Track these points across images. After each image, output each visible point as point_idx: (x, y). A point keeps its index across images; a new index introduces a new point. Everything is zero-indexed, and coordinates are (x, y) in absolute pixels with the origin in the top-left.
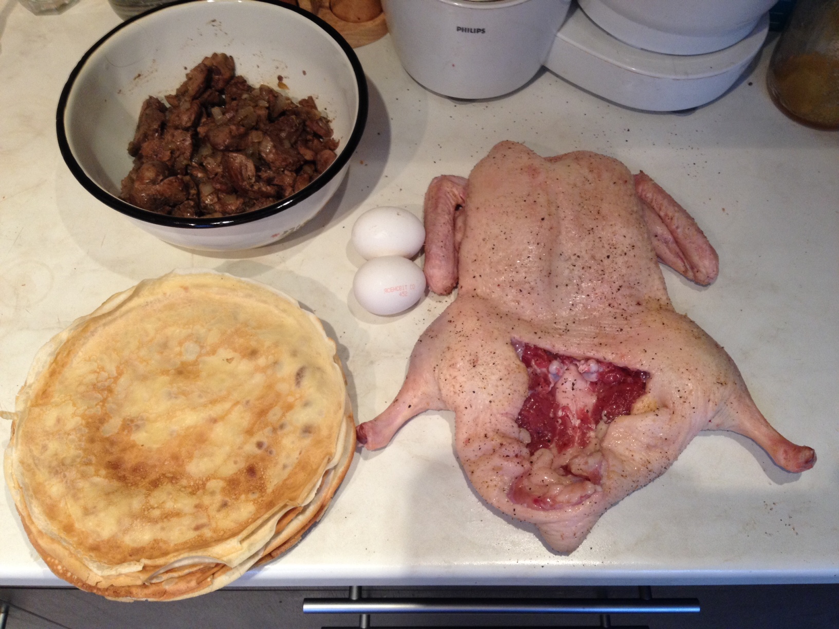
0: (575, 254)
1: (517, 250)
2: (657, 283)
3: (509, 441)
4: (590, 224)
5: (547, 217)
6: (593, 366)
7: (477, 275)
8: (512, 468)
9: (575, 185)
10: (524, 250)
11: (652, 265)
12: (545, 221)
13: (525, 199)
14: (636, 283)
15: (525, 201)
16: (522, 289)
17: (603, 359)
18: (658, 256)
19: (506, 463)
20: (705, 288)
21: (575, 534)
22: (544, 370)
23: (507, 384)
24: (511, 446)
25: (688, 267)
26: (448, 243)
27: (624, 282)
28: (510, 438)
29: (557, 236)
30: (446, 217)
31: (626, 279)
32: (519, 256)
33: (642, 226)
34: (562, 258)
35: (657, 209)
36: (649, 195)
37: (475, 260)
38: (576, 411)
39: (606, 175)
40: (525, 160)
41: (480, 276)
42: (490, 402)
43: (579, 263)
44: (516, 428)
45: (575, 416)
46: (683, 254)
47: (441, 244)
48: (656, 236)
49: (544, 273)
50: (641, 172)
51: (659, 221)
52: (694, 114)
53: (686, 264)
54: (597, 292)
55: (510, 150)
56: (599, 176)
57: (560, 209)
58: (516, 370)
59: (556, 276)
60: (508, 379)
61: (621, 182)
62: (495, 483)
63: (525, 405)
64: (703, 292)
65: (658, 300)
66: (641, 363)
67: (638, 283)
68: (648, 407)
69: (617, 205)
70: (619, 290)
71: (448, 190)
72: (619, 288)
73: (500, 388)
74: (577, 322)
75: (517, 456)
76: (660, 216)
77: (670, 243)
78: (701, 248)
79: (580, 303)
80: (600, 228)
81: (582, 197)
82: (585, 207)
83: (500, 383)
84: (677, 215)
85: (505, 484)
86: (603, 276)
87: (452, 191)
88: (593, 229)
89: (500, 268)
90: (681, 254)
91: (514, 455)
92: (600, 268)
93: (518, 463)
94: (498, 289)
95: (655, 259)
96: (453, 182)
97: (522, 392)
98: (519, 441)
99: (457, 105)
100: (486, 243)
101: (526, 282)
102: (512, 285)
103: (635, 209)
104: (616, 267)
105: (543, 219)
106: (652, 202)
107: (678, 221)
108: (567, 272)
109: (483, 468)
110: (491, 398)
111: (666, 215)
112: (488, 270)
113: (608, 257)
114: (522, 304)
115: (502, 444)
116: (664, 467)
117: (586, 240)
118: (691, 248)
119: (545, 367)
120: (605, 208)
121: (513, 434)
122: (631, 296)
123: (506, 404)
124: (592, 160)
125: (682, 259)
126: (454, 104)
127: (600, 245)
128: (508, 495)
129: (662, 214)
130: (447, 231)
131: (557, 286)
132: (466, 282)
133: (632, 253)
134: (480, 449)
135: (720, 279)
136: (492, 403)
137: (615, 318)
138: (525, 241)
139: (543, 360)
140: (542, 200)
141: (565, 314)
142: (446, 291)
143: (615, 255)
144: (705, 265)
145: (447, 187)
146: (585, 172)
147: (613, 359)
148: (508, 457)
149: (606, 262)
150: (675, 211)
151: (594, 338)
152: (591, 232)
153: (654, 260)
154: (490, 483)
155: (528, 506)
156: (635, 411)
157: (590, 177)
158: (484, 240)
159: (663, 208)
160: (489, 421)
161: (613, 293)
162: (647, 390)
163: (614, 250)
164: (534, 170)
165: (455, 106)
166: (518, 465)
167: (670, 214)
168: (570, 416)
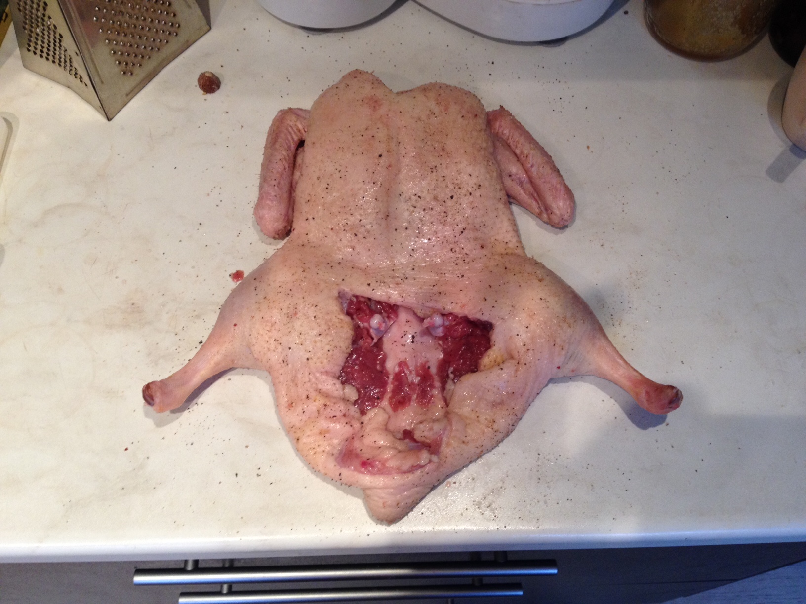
0: (416, 195)
1: (352, 190)
2: (506, 225)
3: (334, 400)
4: (433, 161)
5: (385, 154)
6: (438, 320)
7: (310, 218)
8: (339, 429)
9: (419, 119)
10: (359, 190)
11: (501, 206)
12: (383, 158)
13: (362, 133)
14: (482, 225)
15: (362, 136)
16: (356, 233)
17: (442, 309)
18: (509, 196)
19: (332, 425)
20: (562, 231)
21: (398, 504)
22: (366, 324)
23: (326, 340)
24: (337, 406)
25: (543, 208)
26: (282, 182)
27: (468, 224)
28: (334, 398)
29: (396, 175)
30: (284, 153)
31: (470, 221)
32: (354, 196)
33: (490, 164)
34: (402, 198)
35: (513, 147)
36: (506, 132)
37: (309, 201)
38: (416, 367)
39: (454, 108)
40: (368, 90)
41: (313, 218)
42: (308, 359)
43: (421, 204)
44: (339, 385)
45: (414, 372)
46: (537, 194)
47: (274, 182)
48: (510, 176)
49: (380, 216)
50: (501, 107)
51: (514, 159)
52: (564, 45)
53: (540, 205)
54: (439, 235)
55: (355, 80)
56: (446, 109)
57: (401, 145)
58: (338, 325)
59: (395, 218)
60: (328, 334)
61: (470, 115)
62: (322, 448)
63: (347, 361)
64: (560, 235)
65: (507, 243)
66: (481, 313)
67: (484, 225)
68: (495, 361)
69: (464, 141)
70: (462, 232)
71: (291, 124)
72: (462, 230)
73: (318, 345)
74: (416, 269)
75: (344, 415)
76: (516, 155)
77: (524, 183)
78: (556, 187)
79: (421, 248)
80: (444, 165)
81: (426, 132)
82: (429, 143)
83: (319, 338)
84: (532, 152)
85: (334, 447)
86: (445, 218)
87: (296, 125)
88: (436, 167)
89: (334, 210)
90: (536, 195)
91: (342, 414)
92: (444, 209)
93: (347, 423)
94: (331, 233)
95: (504, 198)
96: (298, 115)
97: (344, 348)
98: (345, 400)
99: (310, 35)
100: (320, 181)
101: (361, 226)
102: (347, 229)
103: (484, 145)
104: (460, 209)
105: (380, 156)
106: (508, 139)
107: (534, 160)
108: (407, 213)
109: (308, 433)
110: (308, 355)
111: (522, 153)
112: (321, 213)
113: (452, 197)
114: (357, 250)
115: (325, 405)
116: (511, 425)
117: (429, 178)
118: (544, 187)
119: (366, 322)
120: (450, 144)
121: (337, 392)
122: (475, 239)
123: (325, 361)
124: (442, 92)
125: (536, 200)
126: (307, 35)
127: (444, 185)
128: (336, 459)
129: (518, 151)
130: (282, 168)
131: (396, 230)
132: (299, 226)
133: (478, 193)
134: (304, 412)
135: (578, 222)
136: (310, 361)
137: (457, 264)
138: (361, 180)
139: (365, 313)
140: (381, 134)
141: (403, 260)
142: (278, 235)
143: (459, 196)
144: (559, 206)
145: (291, 121)
146: (432, 104)
147: (453, 309)
148: (335, 418)
149: (450, 203)
150: (531, 149)
151: (434, 286)
152: (434, 170)
153: (503, 200)
154: (319, 449)
155: (355, 470)
156: (482, 367)
157: (436, 110)
158: (318, 178)
159: (519, 145)
160: (308, 380)
161: (455, 237)
162: (492, 343)
163: (459, 190)
164: (376, 101)
165: (308, 36)
166: (346, 425)
167: (526, 152)
168: (407, 372)
